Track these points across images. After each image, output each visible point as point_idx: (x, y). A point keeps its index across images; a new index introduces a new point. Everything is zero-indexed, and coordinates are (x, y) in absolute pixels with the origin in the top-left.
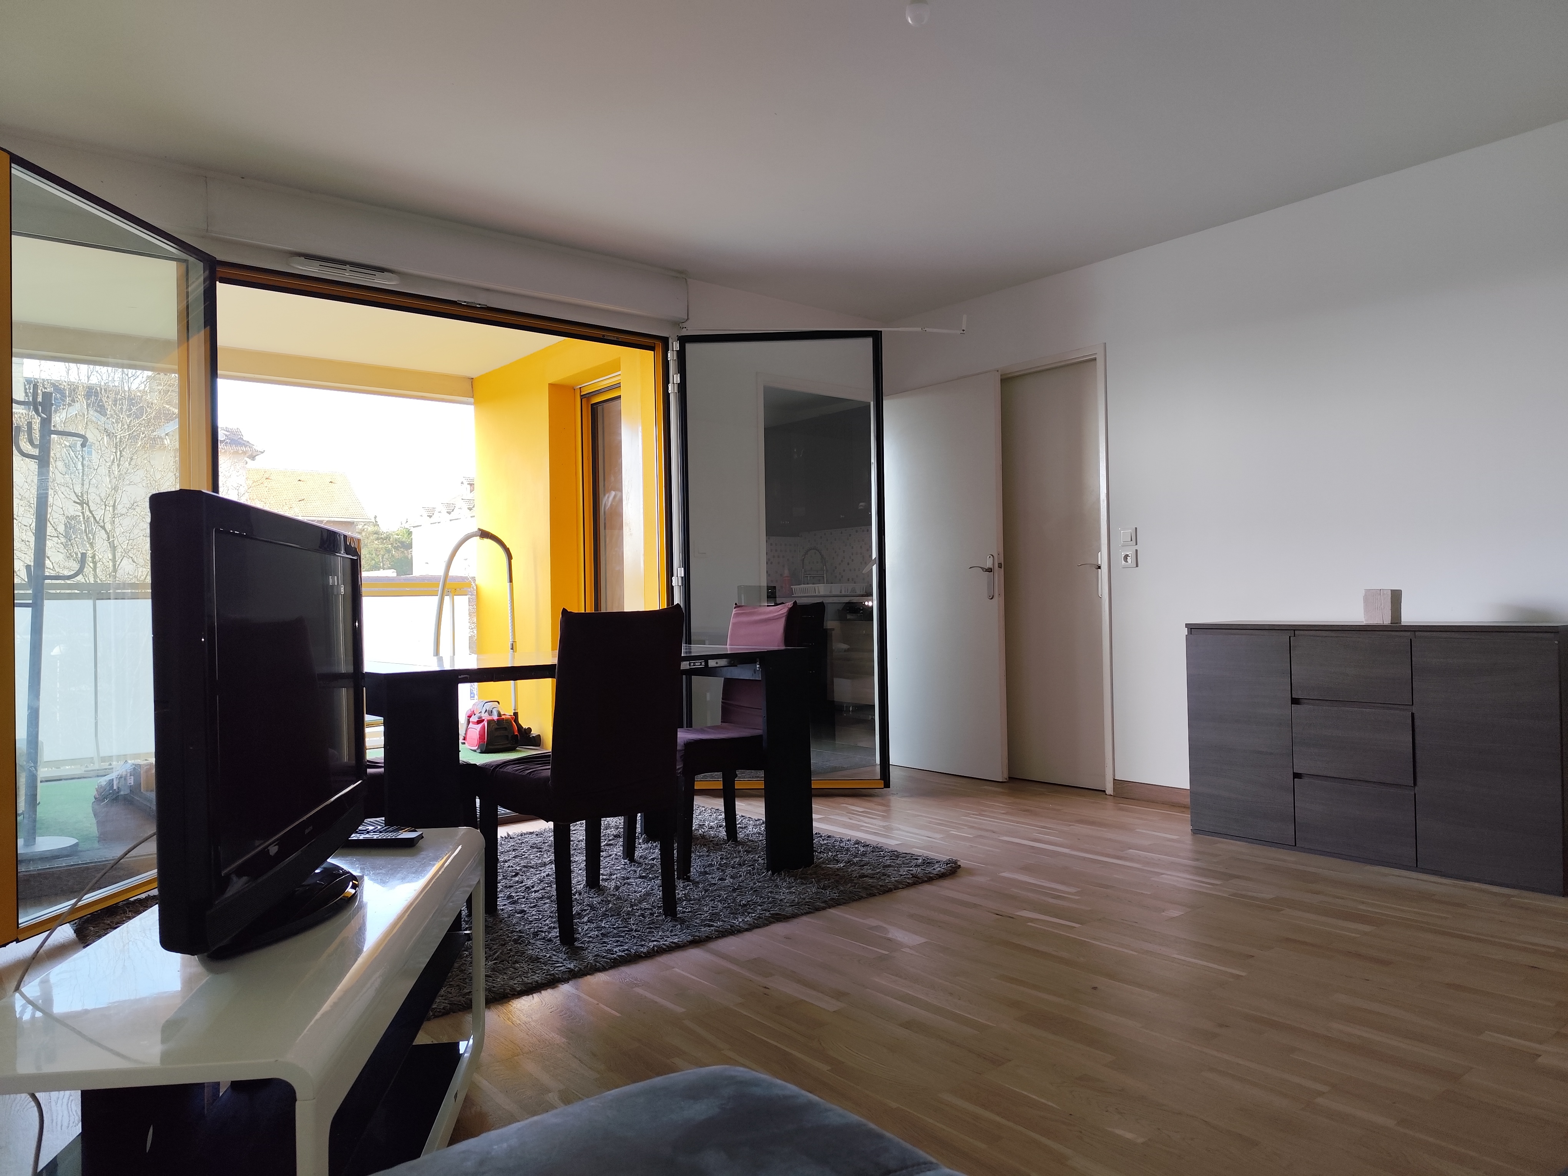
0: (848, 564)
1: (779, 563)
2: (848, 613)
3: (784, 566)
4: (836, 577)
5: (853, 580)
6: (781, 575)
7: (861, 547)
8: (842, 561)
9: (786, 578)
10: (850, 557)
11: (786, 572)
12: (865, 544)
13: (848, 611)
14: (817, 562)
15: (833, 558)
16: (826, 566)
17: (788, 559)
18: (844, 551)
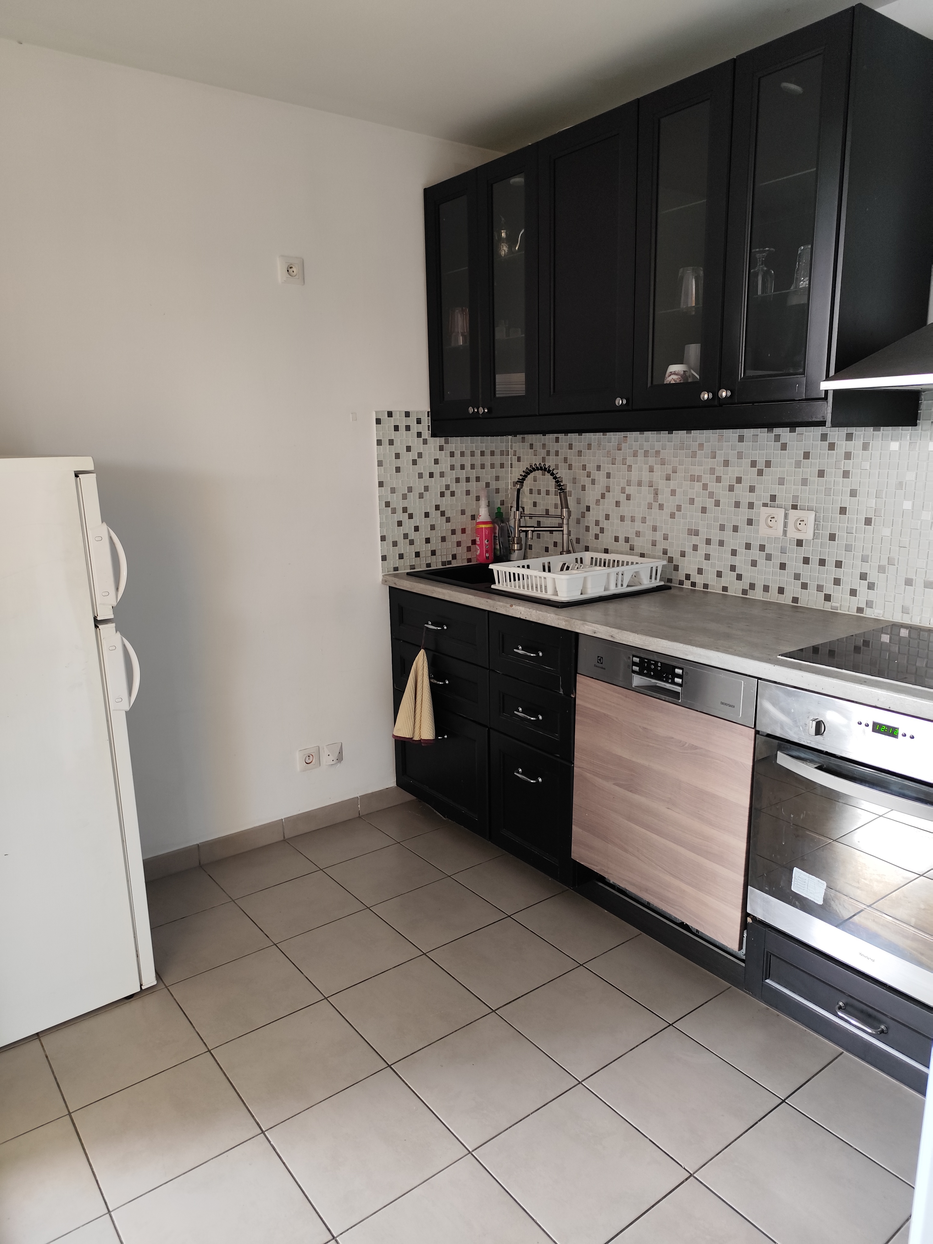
0: (618, 504)
1: (468, 493)
2: (634, 672)
3: (478, 499)
4: (587, 529)
5: (627, 540)
6: (473, 517)
7: (651, 470)
8: (603, 496)
9: (483, 526)
10: (623, 491)
11: (484, 514)
12: (663, 463)
13: (636, 668)
14: (548, 493)
15: (583, 488)
16: (567, 507)
17: (488, 485)
18: (608, 476)
